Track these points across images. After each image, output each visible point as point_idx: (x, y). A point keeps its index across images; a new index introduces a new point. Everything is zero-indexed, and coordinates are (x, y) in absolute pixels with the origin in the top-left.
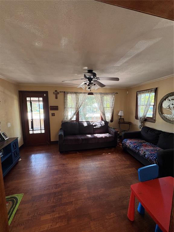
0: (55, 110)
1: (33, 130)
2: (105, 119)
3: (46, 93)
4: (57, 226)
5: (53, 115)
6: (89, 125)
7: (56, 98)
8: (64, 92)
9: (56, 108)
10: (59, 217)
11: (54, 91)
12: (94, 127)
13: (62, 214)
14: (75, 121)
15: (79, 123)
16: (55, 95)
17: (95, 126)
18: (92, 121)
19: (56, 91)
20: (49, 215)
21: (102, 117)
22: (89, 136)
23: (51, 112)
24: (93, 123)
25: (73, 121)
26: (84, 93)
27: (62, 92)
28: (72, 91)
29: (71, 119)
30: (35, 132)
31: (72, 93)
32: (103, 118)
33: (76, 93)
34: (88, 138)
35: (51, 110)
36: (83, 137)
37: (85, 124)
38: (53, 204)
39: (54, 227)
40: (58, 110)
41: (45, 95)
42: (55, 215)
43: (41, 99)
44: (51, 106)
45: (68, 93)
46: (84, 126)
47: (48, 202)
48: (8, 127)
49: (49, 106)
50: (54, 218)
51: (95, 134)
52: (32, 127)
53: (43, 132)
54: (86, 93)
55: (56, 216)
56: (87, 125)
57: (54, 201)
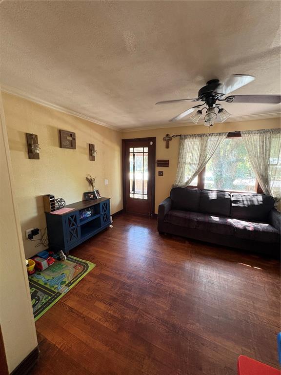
0: (164, 166)
1: (134, 193)
2: (268, 191)
3: (154, 139)
4: (105, 325)
5: (161, 174)
6: (221, 197)
7: (167, 147)
8: (180, 136)
9: (165, 163)
10: (112, 317)
11: (165, 136)
12: (233, 205)
13: (116, 315)
14: (195, 187)
15: (203, 191)
16: (165, 142)
17: (236, 202)
18: (231, 192)
19: (167, 135)
20: (105, 305)
21: (259, 185)
22: (216, 219)
23: (158, 169)
24: (233, 196)
25: (192, 187)
26: (217, 134)
27: (177, 136)
28: (194, 133)
29: (187, 183)
30: (137, 196)
31: (193, 136)
32: (262, 188)
33: (201, 136)
34: (211, 223)
35: (158, 166)
36: (201, 218)
37: (213, 196)
38: (114, 296)
39: (101, 323)
40: (168, 166)
41: (151, 143)
42: (109, 310)
43: (146, 149)
44: (158, 161)
45: (185, 137)
46: (209, 198)
47: (112, 289)
48: (105, 184)
49: (156, 160)
50: (107, 313)
51: (232, 218)
52: (134, 190)
53: (146, 197)
54: (223, 133)
55: (109, 312)
56: (216, 198)
57: (118, 293)
